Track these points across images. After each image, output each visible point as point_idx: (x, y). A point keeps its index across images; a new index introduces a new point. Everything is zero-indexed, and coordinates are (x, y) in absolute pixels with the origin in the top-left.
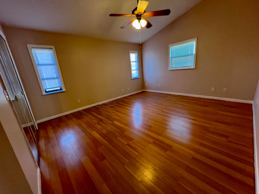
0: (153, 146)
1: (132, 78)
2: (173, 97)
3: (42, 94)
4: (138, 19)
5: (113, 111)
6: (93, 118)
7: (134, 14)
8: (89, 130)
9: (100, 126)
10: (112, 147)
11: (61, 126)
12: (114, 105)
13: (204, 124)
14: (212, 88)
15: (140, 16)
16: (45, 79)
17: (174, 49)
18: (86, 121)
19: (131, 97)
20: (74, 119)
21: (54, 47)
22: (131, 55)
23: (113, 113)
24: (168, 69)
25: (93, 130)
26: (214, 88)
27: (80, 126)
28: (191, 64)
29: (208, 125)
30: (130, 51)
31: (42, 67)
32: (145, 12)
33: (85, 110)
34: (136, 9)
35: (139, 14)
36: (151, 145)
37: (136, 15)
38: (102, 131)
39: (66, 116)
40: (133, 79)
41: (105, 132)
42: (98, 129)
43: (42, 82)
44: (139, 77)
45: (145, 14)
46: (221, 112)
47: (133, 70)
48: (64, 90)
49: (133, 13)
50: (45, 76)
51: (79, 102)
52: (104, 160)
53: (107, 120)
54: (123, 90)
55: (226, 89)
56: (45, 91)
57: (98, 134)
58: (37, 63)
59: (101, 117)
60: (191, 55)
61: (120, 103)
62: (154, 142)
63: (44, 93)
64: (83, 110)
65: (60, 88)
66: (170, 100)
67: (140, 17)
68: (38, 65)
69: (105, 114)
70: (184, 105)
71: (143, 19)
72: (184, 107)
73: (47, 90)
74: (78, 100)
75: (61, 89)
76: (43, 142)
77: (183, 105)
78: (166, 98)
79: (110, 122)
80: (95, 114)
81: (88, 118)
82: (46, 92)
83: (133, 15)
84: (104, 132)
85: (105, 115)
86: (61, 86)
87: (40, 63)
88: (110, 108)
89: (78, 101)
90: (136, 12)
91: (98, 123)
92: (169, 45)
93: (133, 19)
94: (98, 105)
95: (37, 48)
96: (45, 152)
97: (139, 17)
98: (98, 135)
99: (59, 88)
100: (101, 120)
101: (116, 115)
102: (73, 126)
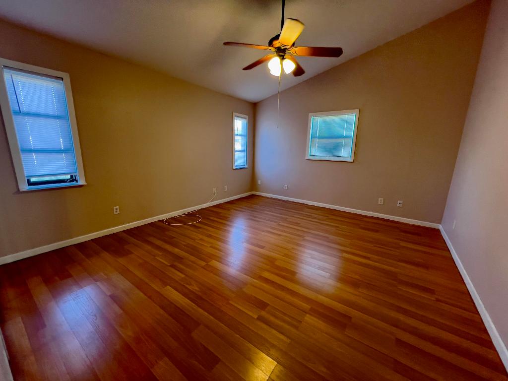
0: (315, 319)
1: (234, 168)
2: (314, 211)
3: (19, 190)
4: (280, 56)
5: (201, 237)
6: (157, 252)
7: (272, 46)
8: (156, 286)
9: (181, 272)
10: (226, 328)
11: (70, 276)
12: (200, 222)
13: (385, 267)
14: (380, 199)
15: (284, 51)
16: (31, 151)
17: (319, 122)
18: (141, 261)
19: (229, 206)
20: (106, 255)
21: (68, 75)
22: (235, 120)
23: (201, 239)
24: (305, 157)
25: (165, 284)
26: (382, 199)
27: (125, 272)
28: (347, 154)
29: (393, 269)
30: (235, 114)
31: (28, 122)
32: (293, 45)
33: (129, 232)
34: (277, 37)
35: (282, 48)
36: (308, 315)
37: (276, 48)
38: (189, 287)
39: (81, 246)
40: (237, 169)
41: (197, 289)
42: (177, 282)
43: (23, 157)
44: (246, 166)
45: (293, 50)
46: (403, 244)
47: (237, 151)
48: (81, 182)
49: (271, 43)
50: (32, 143)
51: (116, 212)
52: (217, 366)
53: (193, 258)
54: (214, 190)
55: (401, 202)
56: (28, 180)
57: (180, 295)
58: (13, 106)
59: (176, 250)
60: (347, 137)
61: (212, 218)
62: (311, 309)
63: (24, 187)
64: (124, 231)
65: (72, 177)
66: (310, 216)
67: (283, 54)
68: (15, 113)
69: (184, 243)
70: (338, 227)
71: (289, 58)
72: (338, 231)
73: (33, 180)
74: (115, 208)
75: (73, 179)
76: (21, 325)
77: (336, 227)
78: (301, 212)
79: (203, 263)
80: (159, 243)
81: (140, 252)
82: (30, 183)
83: (270, 48)
84: (195, 288)
85: (184, 245)
86: (74, 171)
87: (24, 109)
88: (192, 229)
89: (115, 210)
90: (277, 44)
91: (173, 266)
92: (310, 114)
93: (270, 56)
94: (162, 221)
95: (21, 70)
96: (32, 358)
97: (282, 52)
98: (182, 296)
99: (68, 177)
100: (180, 259)
101: (210, 247)
102: (106, 275)
